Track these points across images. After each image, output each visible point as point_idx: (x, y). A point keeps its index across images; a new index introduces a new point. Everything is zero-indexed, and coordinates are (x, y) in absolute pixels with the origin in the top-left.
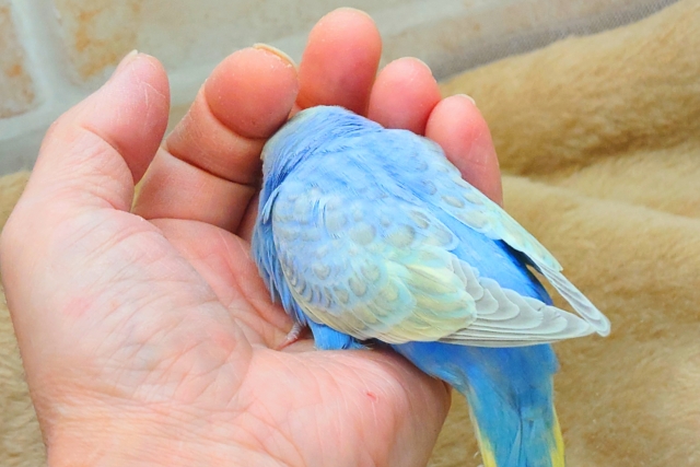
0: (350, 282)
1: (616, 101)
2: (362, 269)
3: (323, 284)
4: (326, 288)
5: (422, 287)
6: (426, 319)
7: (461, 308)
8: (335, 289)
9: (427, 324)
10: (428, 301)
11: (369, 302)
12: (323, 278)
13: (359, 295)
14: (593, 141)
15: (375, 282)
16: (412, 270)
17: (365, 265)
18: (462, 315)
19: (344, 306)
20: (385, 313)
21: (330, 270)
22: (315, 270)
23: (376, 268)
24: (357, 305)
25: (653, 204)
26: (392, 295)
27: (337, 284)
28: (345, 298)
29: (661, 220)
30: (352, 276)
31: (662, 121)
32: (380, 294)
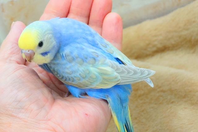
0: (80, 74)
1: (161, 38)
2: (83, 70)
3: (70, 76)
4: (71, 77)
5: (103, 73)
6: (106, 82)
7: (116, 78)
8: (75, 77)
9: (107, 84)
10: (105, 77)
11: (87, 79)
12: (70, 74)
13: (83, 78)
14: (155, 49)
15: (88, 74)
16: (99, 69)
17: (84, 69)
18: (117, 80)
19: (78, 81)
20: (92, 82)
21: (73, 72)
22: (67, 72)
23: (87, 70)
24: (83, 81)
25: (171, 66)
26: (94, 77)
27: (75, 75)
28: (79, 79)
29: (173, 71)
30: (80, 73)
31: (173, 43)
32: (90, 77)
